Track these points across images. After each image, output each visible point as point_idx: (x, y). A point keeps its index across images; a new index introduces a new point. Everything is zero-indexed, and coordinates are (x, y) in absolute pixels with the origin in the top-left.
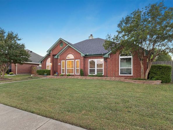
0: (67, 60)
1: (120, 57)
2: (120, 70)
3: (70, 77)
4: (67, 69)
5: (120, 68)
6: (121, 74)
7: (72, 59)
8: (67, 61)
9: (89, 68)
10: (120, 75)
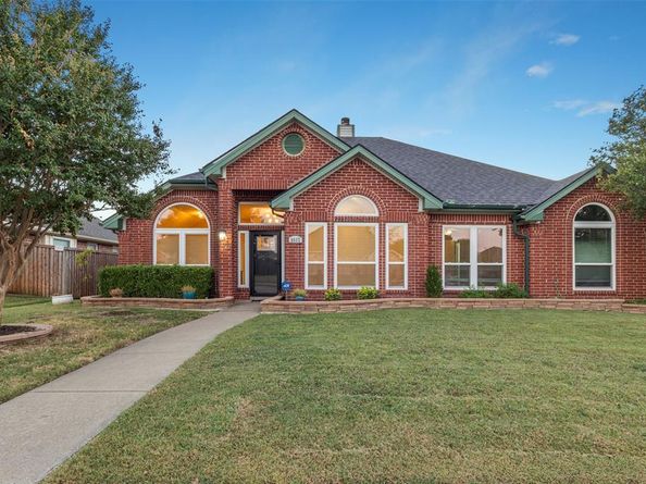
0: (341, 219)
1: (577, 225)
2: (576, 270)
3: (390, 300)
4: (336, 262)
5: (574, 264)
6: (578, 285)
7: (370, 220)
8: (336, 225)
9: (444, 264)
10: (574, 289)
